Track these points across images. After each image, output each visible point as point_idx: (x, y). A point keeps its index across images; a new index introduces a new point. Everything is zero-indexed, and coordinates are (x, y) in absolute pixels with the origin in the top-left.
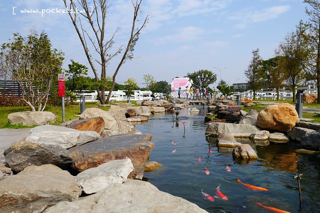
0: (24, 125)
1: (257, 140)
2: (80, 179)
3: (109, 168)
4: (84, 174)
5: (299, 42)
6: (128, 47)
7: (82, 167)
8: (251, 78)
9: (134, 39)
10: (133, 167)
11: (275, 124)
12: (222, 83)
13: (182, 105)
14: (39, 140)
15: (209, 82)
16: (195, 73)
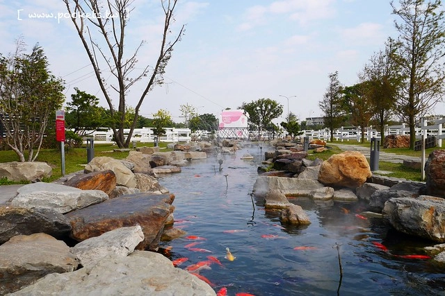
0: (8, 180)
1: (317, 199)
2: (77, 251)
3: (112, 237)
4: (83, 245)
5: (390, 65)
6: (156, 68)
7: (82, 237)
8: (327, 112)
9: (164, 58)
10: (143, 235)
11: (341, 178)
12: (291, 116)
13: (231, 149)
14: (29, 202)
15: (272, 115)
16: (253, 103)
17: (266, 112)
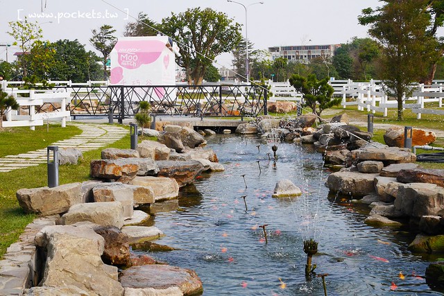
15: (216, 46)
16: (174, 19)
17: (205, 39)
